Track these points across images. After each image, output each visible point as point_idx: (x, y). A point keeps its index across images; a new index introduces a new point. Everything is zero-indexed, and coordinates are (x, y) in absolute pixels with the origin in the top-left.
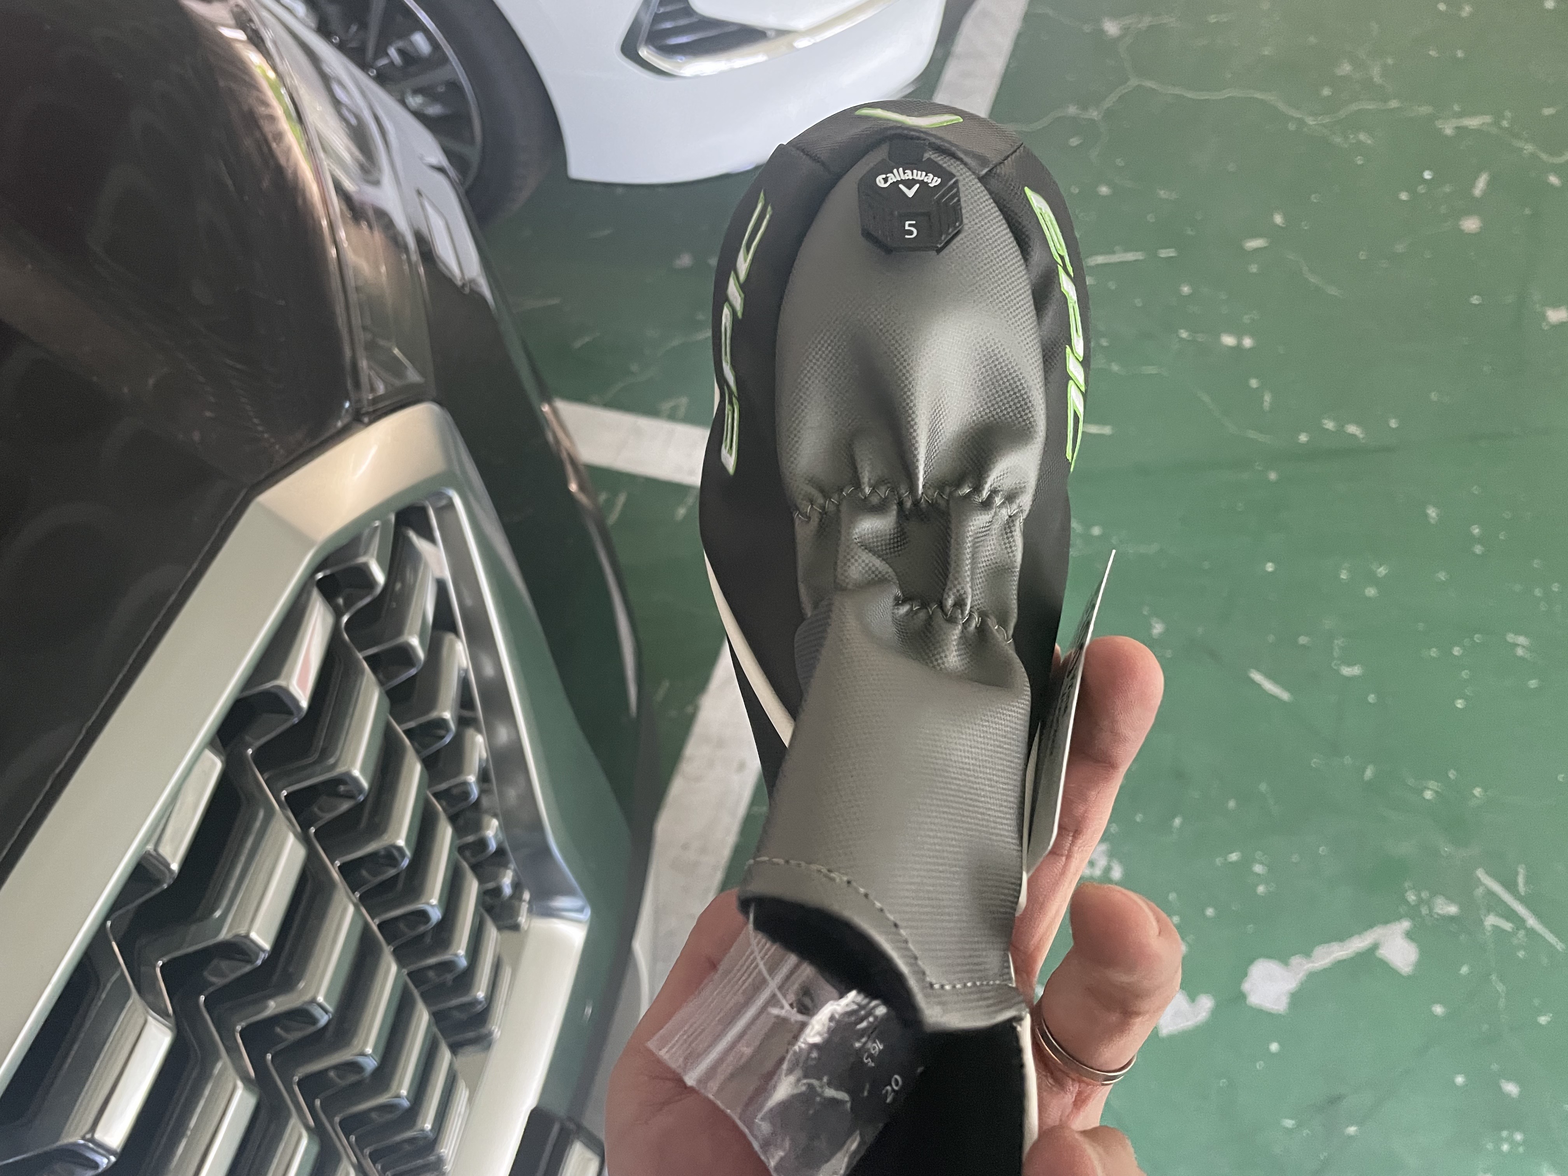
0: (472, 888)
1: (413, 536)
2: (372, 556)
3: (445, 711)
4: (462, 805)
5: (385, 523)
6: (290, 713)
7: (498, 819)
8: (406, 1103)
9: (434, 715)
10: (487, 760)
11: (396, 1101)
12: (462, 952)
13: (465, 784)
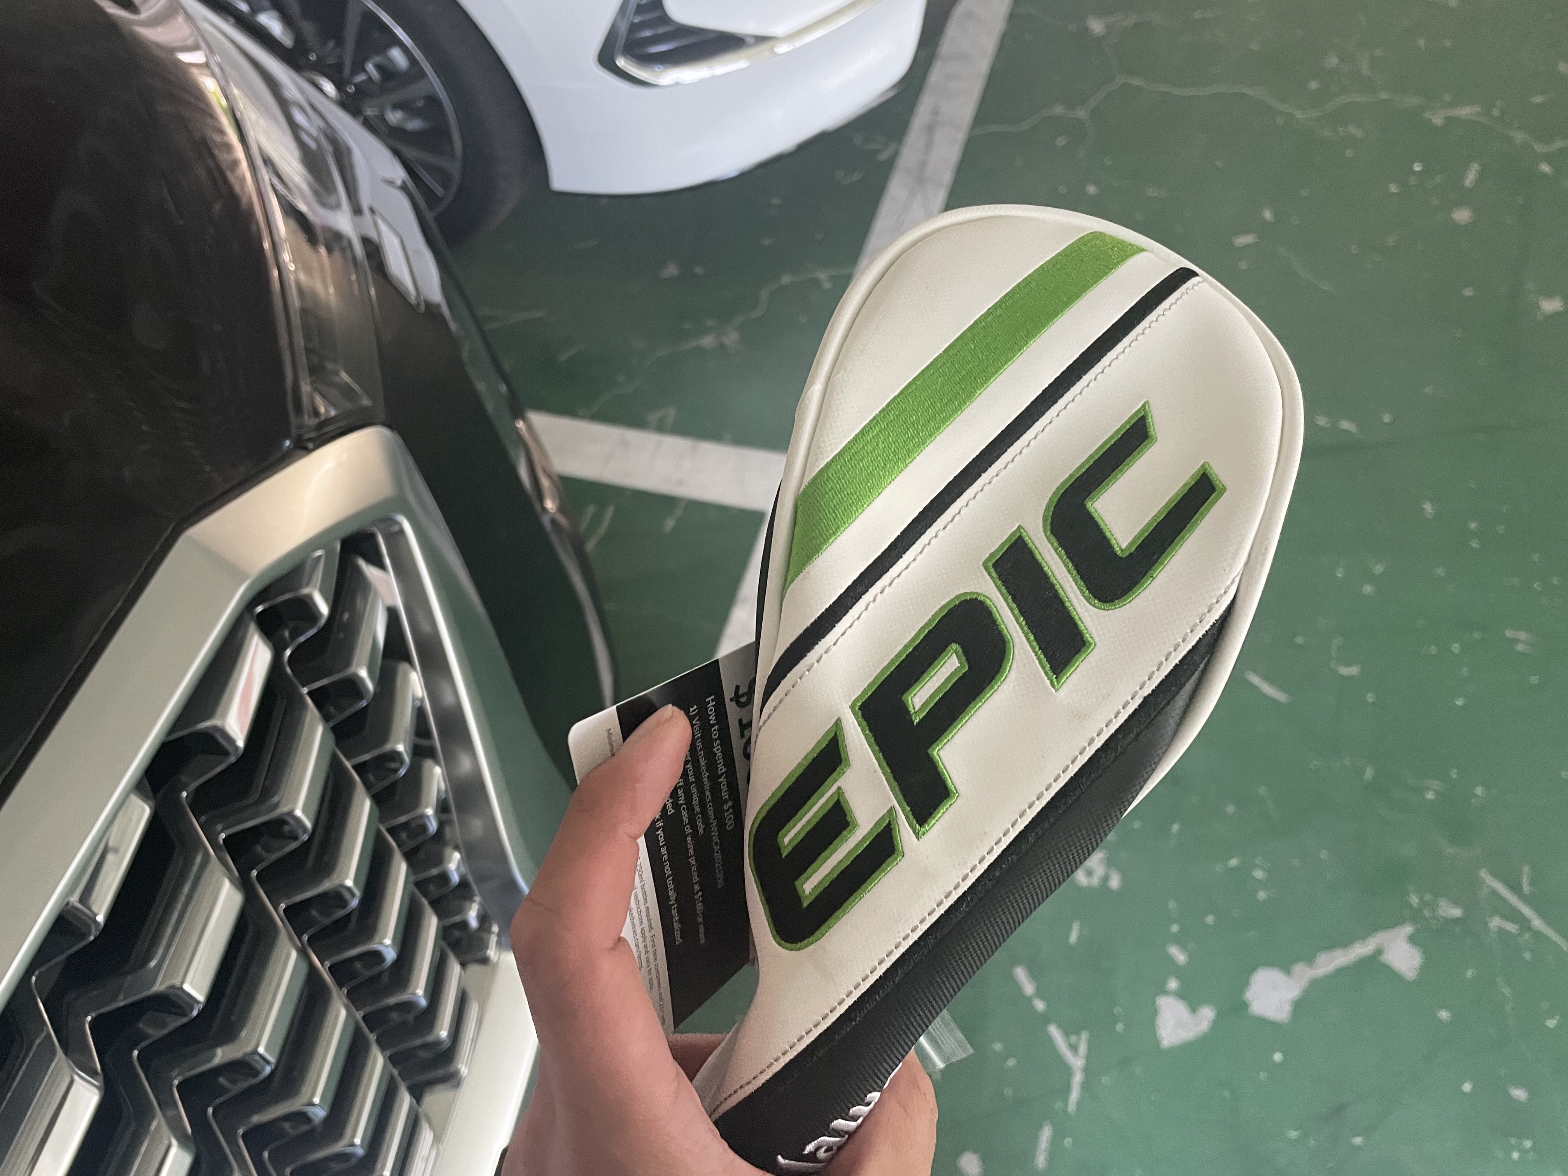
0: (431, 925)
1: (362, 563)
2: (315, 587)
3: (398, 743)
4: (421, 839)
5: (329, 553)
6: (226, 754)
7: (460, 853)
8: (360, 1152)
9: (388, 747)
10: (446, 791)
11: (350, 1150)
12: (420, 992)
13: (423, 816)
